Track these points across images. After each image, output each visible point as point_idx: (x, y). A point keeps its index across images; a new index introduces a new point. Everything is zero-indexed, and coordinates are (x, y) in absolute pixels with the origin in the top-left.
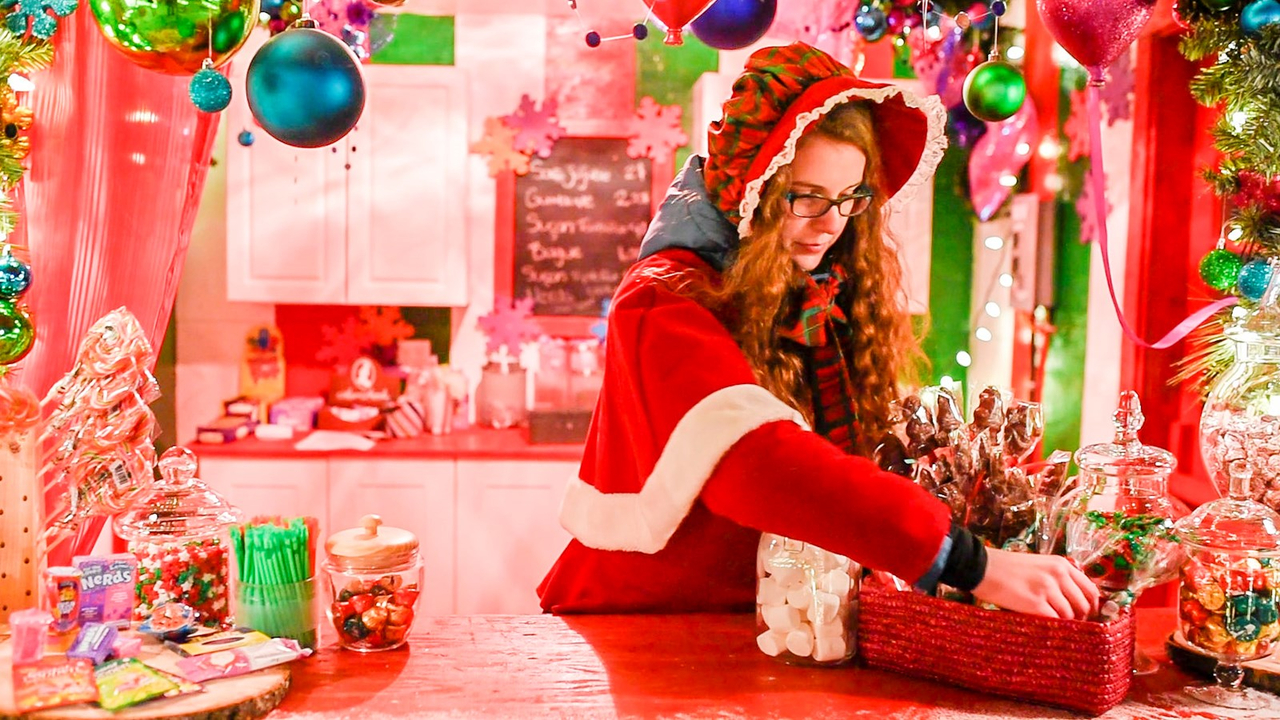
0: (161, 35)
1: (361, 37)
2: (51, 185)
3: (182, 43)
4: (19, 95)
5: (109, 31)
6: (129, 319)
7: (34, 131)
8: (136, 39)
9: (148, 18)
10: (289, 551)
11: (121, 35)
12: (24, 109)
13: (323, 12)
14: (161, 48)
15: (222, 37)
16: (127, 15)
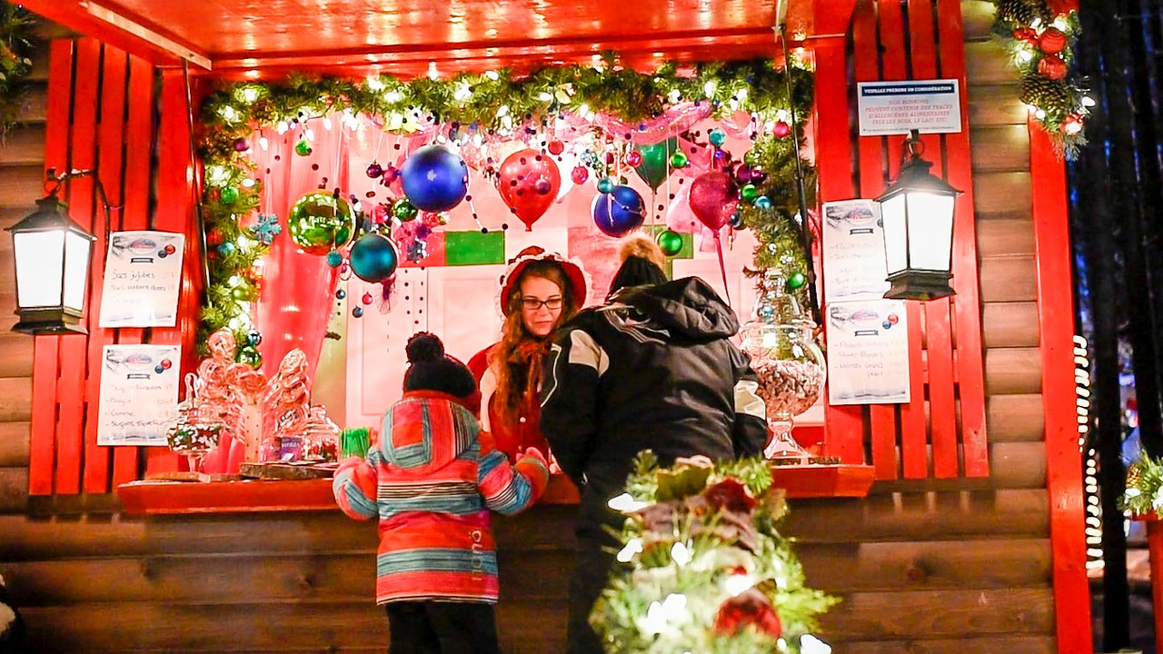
0: (315, 239)
1: (424, 244)
2: (269, 303)
3: (322, 242)
4: (257, 267)
5: (295, 239)
6: (301, 352)
7: (262, 282)
8: (306, 241)
9: (311, 232)
10: (361, 438)
11: (300, 240)
12: (259, 273)
13: (402, 231)
14: (315, 244)
15: (339, 239)
16: (303, 232)
